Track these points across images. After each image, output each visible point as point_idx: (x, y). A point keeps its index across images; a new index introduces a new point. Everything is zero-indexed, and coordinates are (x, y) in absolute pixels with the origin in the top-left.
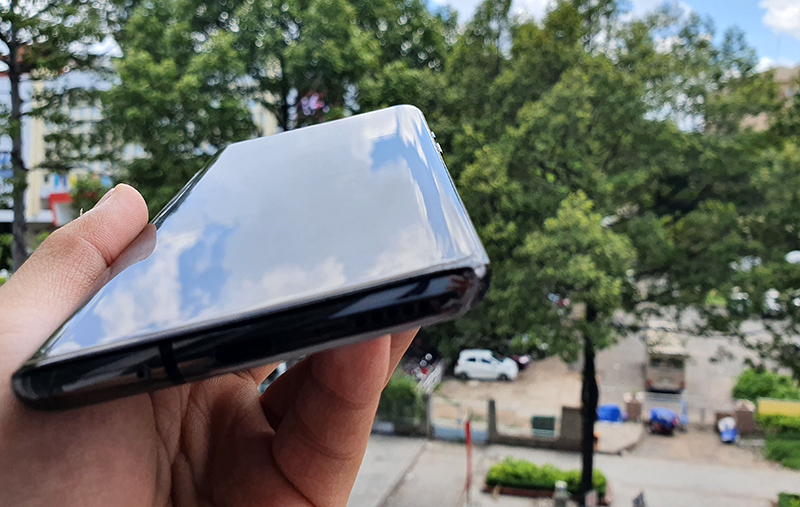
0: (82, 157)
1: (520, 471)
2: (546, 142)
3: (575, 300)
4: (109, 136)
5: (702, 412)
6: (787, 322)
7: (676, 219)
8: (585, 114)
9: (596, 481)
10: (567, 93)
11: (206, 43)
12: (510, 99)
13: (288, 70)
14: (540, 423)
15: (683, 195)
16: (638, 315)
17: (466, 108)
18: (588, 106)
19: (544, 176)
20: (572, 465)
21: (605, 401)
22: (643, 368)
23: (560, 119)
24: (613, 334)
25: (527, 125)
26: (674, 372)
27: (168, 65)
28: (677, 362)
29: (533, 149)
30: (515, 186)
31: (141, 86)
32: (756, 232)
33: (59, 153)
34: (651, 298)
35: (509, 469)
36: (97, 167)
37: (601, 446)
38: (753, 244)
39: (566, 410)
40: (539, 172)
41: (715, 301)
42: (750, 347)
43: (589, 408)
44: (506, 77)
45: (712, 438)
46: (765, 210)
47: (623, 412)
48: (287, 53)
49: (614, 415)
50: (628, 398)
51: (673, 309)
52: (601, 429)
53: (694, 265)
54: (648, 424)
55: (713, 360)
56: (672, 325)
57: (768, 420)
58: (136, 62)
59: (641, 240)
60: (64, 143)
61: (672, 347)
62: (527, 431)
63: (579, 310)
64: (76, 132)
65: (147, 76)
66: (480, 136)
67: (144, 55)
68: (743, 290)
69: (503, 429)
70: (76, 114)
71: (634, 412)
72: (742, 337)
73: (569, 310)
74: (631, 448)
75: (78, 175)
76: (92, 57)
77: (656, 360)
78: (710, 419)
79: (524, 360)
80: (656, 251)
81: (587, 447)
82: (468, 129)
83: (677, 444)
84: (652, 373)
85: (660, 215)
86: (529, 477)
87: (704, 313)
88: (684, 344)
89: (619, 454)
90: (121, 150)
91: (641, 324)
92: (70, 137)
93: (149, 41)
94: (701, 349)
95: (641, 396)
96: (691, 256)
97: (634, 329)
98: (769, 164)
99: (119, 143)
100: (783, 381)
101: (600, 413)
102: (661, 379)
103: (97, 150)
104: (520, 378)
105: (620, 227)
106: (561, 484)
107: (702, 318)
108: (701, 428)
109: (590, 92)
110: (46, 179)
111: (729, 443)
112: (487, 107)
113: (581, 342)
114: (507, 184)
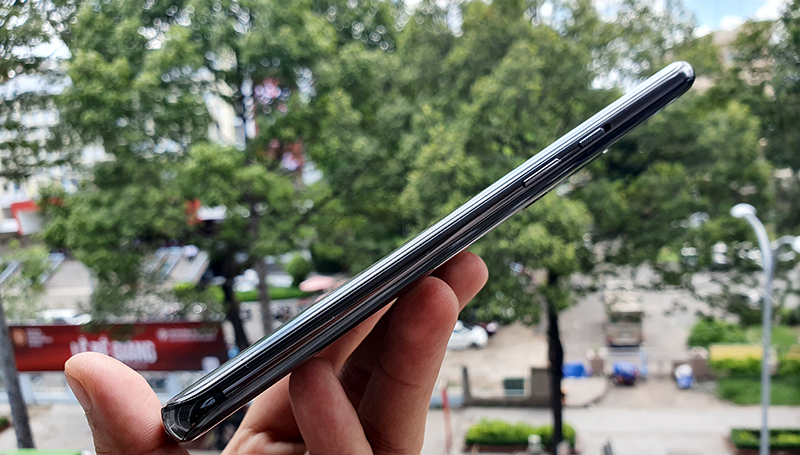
0: (41, 164)
1: (496, 429)
2: (501, 117)
3: (535, 267)
4: (66, 141)
5: (660, 363)
6: (734, 272)
7: (627, 184)
8: (535, 85)
9: (566, 433)
10: (516, 66)
11: (157, 39)
12: (464, 75)
13: (244, 60)
14: (511, 384)
15: (633, 159)
16: (596, 277)
17: (421, 87)
18: (538, 78)
19: (501, 151)
20: (542, 421)
21: (570, 359)
22: (604, 327)
23: (511, 92)
24: (572, 295)
25: (480, 101)
26: (633, 328)
27: (121, 64)
28: (635, 318)
29: (488, 124)
30: (472, 162)
31: (94, 88)
32: (703, 190)
33: (15, 161)
34: (608, 259)
35: (486, 429)
36: (57, 172)
37: (569, 400)
38: (700, 201)
39: (535, 371)
40: (495, 147)
41: (668, 257)
42: (701, 299)
43: (556, 367)
44: (458, 55)
45: (669, 386)
46: (711, 169)
47: (587, 367)
48: (241, 43)
49: (579, 372)
50: (590, 354)
51: (628, 269)
52: (569, 385)
53: (647, 224)
54: (611, 377)
55: (668, 313)
56: (628, 283)
57: (720, 365)
58: (85, 63)
59: (597, 205)
60: (19, 150)
61: (629, 304)
62: (499, 392)
63: (540, 277)
64: (30, 138)
65: (99, 76)
66: (439, 115)
67: (92, 55)
68: (693, 246)
69: (477, 392)
70: (28, 120)
71: (597, 368)
72: (692, 290)
73: (529, 278)
74: (597, 401)
75: (38, 182)
76: (39, 60)
77: (615, 318)
78: (667, 368)
79: (492, 327)
80: (612, 214)
81: (556, 402)
82: (427, 109)
83: (638, 393)
84: (613, 329)
85: (612, 179)
86: (503, 434)
87: (657, 269)
88: (639, 300)
89: (586, 406)
90: (79, 153)
91: (598, 284)
92: (25, 144)
93: (98, 39)
94: (655, 304)
95: (604, 352)
96: (644, 217)
97: (593, 290)
98: (715, 124)
99: (77, 147)
100: (731, 328)
101: (566, 370)
102: (620, 335)
103: (55, 156)
104: (489, 344)
105: (576, 194)
106: (534, 439)
107: (655, 274)
108: (660, 377)
109: (538, 63)
110: (6, 188)
111: (686, 388)
112: (442, 85)
113: (544, 306)
114: (464, 161)
